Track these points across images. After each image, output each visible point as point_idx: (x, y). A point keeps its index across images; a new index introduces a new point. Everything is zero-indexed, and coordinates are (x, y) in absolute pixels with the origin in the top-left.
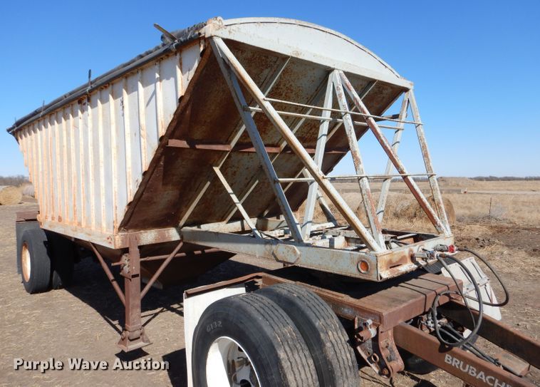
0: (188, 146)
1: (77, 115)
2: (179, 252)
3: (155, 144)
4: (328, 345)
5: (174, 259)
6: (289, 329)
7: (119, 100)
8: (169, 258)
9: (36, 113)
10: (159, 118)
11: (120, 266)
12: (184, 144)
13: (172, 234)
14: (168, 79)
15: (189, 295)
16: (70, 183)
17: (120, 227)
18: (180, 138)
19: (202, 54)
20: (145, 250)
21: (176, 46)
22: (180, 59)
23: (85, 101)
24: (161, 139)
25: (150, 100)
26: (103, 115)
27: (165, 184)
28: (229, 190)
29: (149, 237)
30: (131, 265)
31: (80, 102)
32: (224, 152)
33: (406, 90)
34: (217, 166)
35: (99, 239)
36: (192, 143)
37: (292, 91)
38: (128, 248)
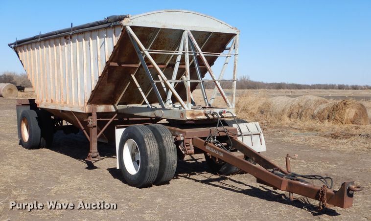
0: (118, 65)
1: (64, 45)
2: (115, 118)
3: (104, 65)
4: (165, 141)
5: (113, 121)
6: (151, 134)
7: (88, 42)
8: (111, 120)
9: (34, 38)
10: (106, 54)
11: (87, 121)
12: (116, 64)
13: (112, 108)
14: (109, 37)
15: (118, 128)
16: (59, 81)
17: (88, 102)
18: (115, 62)
19: (122, 31)
20: (100, 115)
21: (113, 26)
22: (115, 31)
23: (69, 38)
24: (107, 62)
25: (102, 45)
26: (79, 48)
27: (108, 82)
28: (138, 86)
29: (101, 108)
30: (93, 121)
31: (65, 38)
32: (136, 68)
33: (235, 35)
34: (133, 74)
35: (77, 109)
36: (120, 64)
37: (166, 40)
38: (91, 113)
